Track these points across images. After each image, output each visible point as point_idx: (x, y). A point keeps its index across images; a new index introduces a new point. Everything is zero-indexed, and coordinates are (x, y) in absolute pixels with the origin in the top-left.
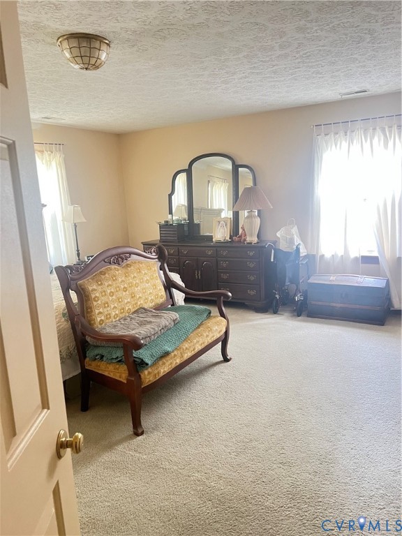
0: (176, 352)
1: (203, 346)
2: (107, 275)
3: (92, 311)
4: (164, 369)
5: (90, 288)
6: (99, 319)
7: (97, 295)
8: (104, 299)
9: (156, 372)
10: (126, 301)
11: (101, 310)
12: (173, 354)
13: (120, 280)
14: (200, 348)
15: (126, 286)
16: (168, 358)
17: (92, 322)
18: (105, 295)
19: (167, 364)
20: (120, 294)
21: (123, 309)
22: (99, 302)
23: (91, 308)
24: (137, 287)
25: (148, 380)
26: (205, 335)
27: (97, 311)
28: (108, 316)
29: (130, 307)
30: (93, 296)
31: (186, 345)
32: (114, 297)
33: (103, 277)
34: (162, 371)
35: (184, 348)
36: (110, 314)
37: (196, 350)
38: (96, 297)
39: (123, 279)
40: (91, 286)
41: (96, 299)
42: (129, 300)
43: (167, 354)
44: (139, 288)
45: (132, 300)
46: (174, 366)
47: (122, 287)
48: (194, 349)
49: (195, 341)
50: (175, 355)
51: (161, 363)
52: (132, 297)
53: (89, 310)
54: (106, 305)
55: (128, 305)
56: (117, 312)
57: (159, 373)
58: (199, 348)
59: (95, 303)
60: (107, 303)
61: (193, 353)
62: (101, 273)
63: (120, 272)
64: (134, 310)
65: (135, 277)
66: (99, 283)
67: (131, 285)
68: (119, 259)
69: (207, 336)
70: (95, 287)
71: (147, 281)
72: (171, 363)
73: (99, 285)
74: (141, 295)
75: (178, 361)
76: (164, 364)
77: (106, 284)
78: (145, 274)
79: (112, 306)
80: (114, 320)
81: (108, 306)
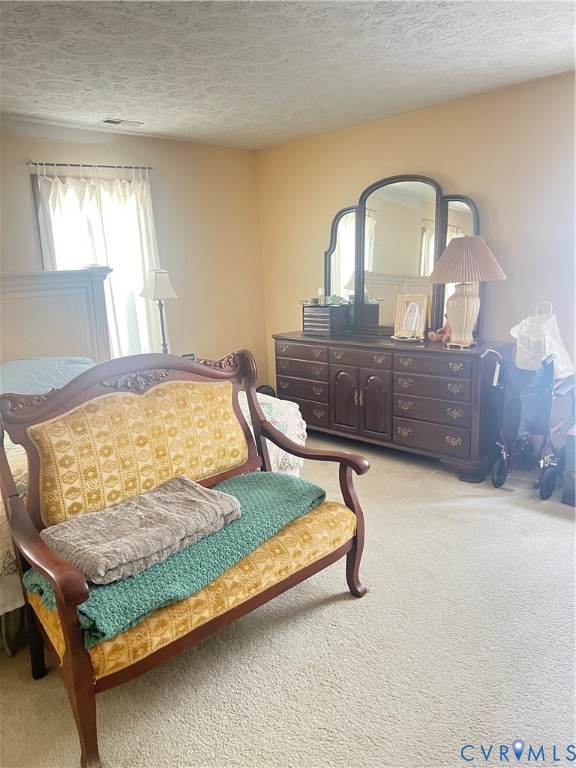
0: (202, 596)
1: (285, 576)
2: (100, 413)
3: (54, 487)
4: (162, 635)
5: (55, 440)
6: (69, 503)
7: (71, 453)
8: (86, 463)
9: (136, 644)
10: (141, 465)
11: (77, 484)
12: (192, 600)
13: (131, 422)
14: (275, 580)
15: (144, 434)
16: (175, 612)
17: (53, 509)
18: (91, 453)
19: (173, 623)
20: (127, 451)
21: (134, 480)
22: (74, 468)
23: (52, 480)
24: (173, 436)
25: (112, 664)
26: (291, 550)
27: (66, 487)
28: (94, 496)
29: (152, 476)
30: (59, 456)
31: (236, 578)
32: (112, 458)
33: (90, 416)
34: (156, 640)
35: (229, 583)
36: (98, 492)
37: (264, 585)
38: (67, 457)
39: (140, 419)
40: (57, 434)
41: (66, 462)
42: (149, 462)
43: (172, 603)
44: (178, 437)
45: (157, 461)
46: (193, 625)
47: (135, 436)
48: (256, 586)
49: (262, 566)
50: (199, 603)
51: (154, 622)
52: (158, 457)
53: (49, 484)
54: (90, 473)
55: (146, 472)
56: (117, 488)
57: (145, 647)
58: (269, 580)
59: (62, 471)
60: (93, 470)
61: (254, 593)
62: (88, 409)
63: (135, 405)
64: (161, 482)
65: (169, 416)
66: (79, 429)
67: (158, 432)
68: (140, 379)
69: (297, 553)
70: (66, 438)
71: (201, 424)
72: (185, 622)
73: (79, 433)
74: (180, 452)
75: (208, 615)
76: (163, 624)
77: (96, 431)
78: (198, 408)
79: (106, 476)
80: (109, 503)
81: (95, 476)
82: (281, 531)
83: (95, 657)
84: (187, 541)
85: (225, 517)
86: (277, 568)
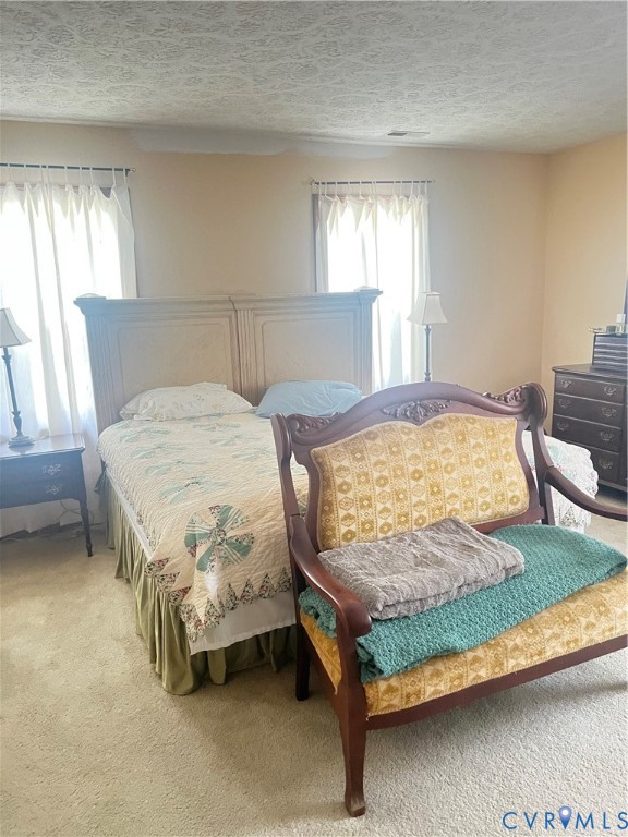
2: (379, 441)
3: (331, 511)
5: (335, 465)
6: (344, 529)
7: (349, 479)
8: (364, 490)
9: (410, 689)
10: (415, 500)
11: (352, 512)
13: (408, 453)
15: (420, 467)
17: (329, 533)
18: (368, 481)
19: (447, 675)
20: (402, 484)
21: (406, 515)
22: (350, 495)
23: (330, 504)
24: (449, 473)
25: (384, 704)
26: (584, 621)
27: (342, 513)
28: (368, 526)
29: (425, 513)
30: (338, 481)
32: (387, 489)
33: (369, 443)
34: (430, 690)
35: (510, 644)
36: (371, 522)
37: (549, 655)
38: (345, 483)
39: (417, 452)
40: (337, 458)
41: (342, 488)
42: (423, 498)
44: (454, 475)
45: (432, 498)
46: (467, 683)
47: (411, 469)
48: (540, 653)
49: (548, 633)
50: (476, 660)
51: (428, 670)
52: (433, 493)
53: (326, 508)
54: (365, 502)
55: (420, 508)
56: (390, 520)
57: (418, 694)
58: (557, 650)
59: (340, 496)
60: (369, 499)
62: (367, 436)
63: (413, 436)
64: (434, 521)
65: (447, 451)
66: (358, 455)
67: (434, 467)
68: (419, 409)
69: (590, 626)
70: (345, 463)
73: (358, 460)
74: (456, 491)
77: (374, 459)
79: (380, 507)
80: (381, 536)
81: (370, 506)
82: (572, 596)
83: (370, 693)
84: (465, 589)
85: (507, 570)
86: (566, 638)
